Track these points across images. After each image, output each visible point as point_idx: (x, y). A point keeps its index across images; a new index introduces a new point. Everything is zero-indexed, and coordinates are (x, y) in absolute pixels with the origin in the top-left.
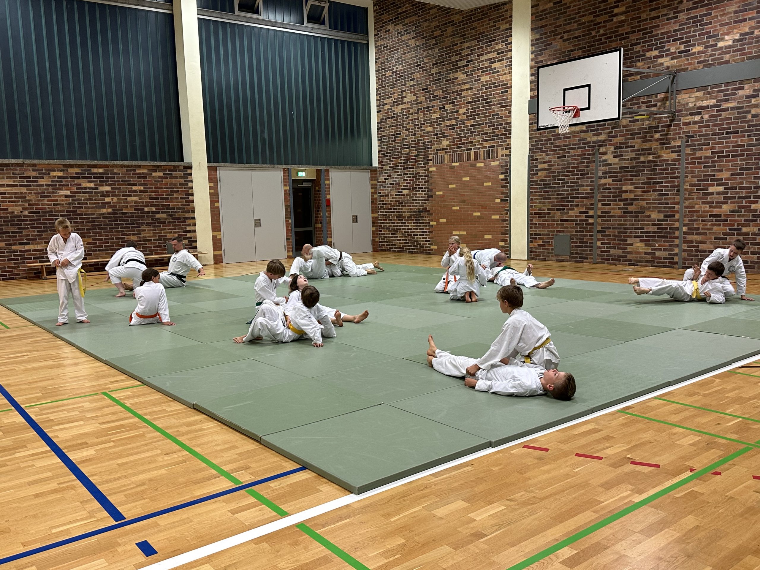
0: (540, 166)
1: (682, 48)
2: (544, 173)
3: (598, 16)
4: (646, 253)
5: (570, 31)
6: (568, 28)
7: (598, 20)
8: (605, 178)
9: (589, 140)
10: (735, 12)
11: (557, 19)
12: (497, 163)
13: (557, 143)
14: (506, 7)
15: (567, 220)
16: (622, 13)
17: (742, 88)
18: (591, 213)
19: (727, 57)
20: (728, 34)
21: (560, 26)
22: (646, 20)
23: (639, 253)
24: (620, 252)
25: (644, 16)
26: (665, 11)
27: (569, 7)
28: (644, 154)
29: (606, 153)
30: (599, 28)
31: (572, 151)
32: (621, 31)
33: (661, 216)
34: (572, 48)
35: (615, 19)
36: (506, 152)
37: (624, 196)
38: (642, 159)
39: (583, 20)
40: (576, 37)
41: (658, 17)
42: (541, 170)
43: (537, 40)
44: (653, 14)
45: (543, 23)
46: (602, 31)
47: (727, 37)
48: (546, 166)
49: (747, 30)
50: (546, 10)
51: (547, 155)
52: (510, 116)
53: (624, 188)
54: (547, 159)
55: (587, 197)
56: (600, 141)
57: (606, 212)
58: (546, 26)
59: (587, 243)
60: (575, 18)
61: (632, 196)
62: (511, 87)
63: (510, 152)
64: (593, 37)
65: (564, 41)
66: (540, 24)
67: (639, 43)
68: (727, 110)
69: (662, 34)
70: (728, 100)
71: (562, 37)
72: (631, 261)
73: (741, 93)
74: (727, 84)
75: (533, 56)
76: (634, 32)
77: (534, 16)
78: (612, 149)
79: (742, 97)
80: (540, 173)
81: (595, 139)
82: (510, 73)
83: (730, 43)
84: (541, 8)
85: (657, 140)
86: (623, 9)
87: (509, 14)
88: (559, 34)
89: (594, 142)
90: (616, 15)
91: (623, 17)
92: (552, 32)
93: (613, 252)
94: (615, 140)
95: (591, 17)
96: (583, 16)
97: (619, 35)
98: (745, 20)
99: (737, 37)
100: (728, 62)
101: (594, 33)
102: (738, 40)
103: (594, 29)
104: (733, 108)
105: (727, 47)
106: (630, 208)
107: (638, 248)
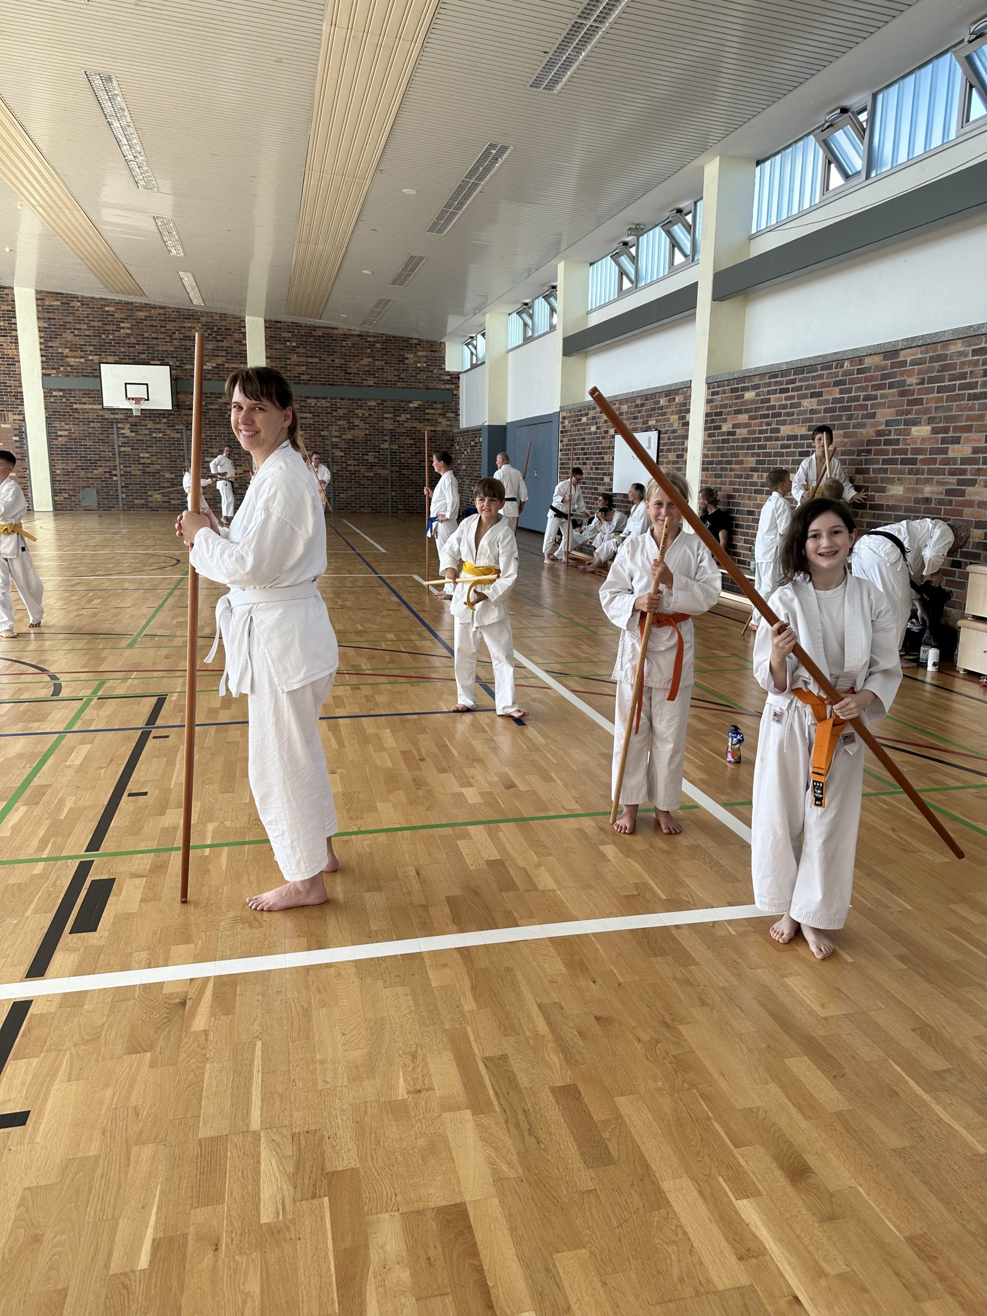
0: (60, 433)
1: (178, 363)
2: (65, 439)
3: (106, 324)
4: (163, 502)
5: (80, 329)
6: (78, 326)
7: (107, 327)
8: (125, 446)
9: (106, 416)
10: (212, 349)
11: (66, 316)
12: (9, 426)
13: (76, 415)
14: (6, 291)
15: (93, 478)
16: (128, 328)
17: (221, 398)
18: (114, 472)
19: (209, 376)
20: (209, 362)
21: (70, 323)
22: (148, 338)
23: (159, 502)
24: (142, 501)
25: (146, 335)
26: (163, 336)
27: (78, 310)
28: (155, 432)
29: (124, 428)
30: (109, 334)
31: (92, 424)
32: (127, 340)
33: (173, 476)
34: (83, 343)
35: (122, 331)
36: (21, 417)
37: (142, 461)
38: (154, 435)
39: (92, 324)
40: (87, 336)
41: (158, 339)
42: (61, 436)
43: (45, 328)
44: (154, 335)
45: (51, 315)
46: (111, 337)
47: (208, 364)
48: (66, 433)
49: (220, 363)
50: (53, 306)
51: (66, 424)
52: (21, 387)
53: (141, 455)
54: (67, 427)
55: (110, 460)
56: (117, 419)
57: (128, 472)
58: (54, 319)
59: (113, 495)
60: (84, 320)
61: (149, 461)
62: (19, 362)
63: (24, 417)
64: (103, 339)
65: (75, 335)
66: (48, 315)
67: (144, 353)
68: (212, 409)
69: (162, 351)
70: (212, 403)
71: (72, 332)
72: (152, 507)
73: (220, 400)
74: (211, 394)
75: (42, 340)
76: (139, 344)
77: (40, 308)
78: (128, 426)
79: (221, 403)
80: (60, 439)
81: (112, 416)
82: (17, 349)
83: (210, 368)
84: (47, 303)
85: (164, 423)
86: (129, 325)
87: (10, 298)
88: (69, 329)
89: (112, 419)
90: (123, 328)
91: (129, 332)
92: (62, 325)
93: (136, 502)
94: (130, 420)
95: (100, 324)
96: (92, 321)
97: (127, 343)
98: (218, 356)
99: (215, 365)
100: (210, 379)
101: (103, 336)
102: (216, 368)
103: (104, 334)
104: (216, 409)
105: (208, 370)
106: (148, 470)
107: (157, 498)
